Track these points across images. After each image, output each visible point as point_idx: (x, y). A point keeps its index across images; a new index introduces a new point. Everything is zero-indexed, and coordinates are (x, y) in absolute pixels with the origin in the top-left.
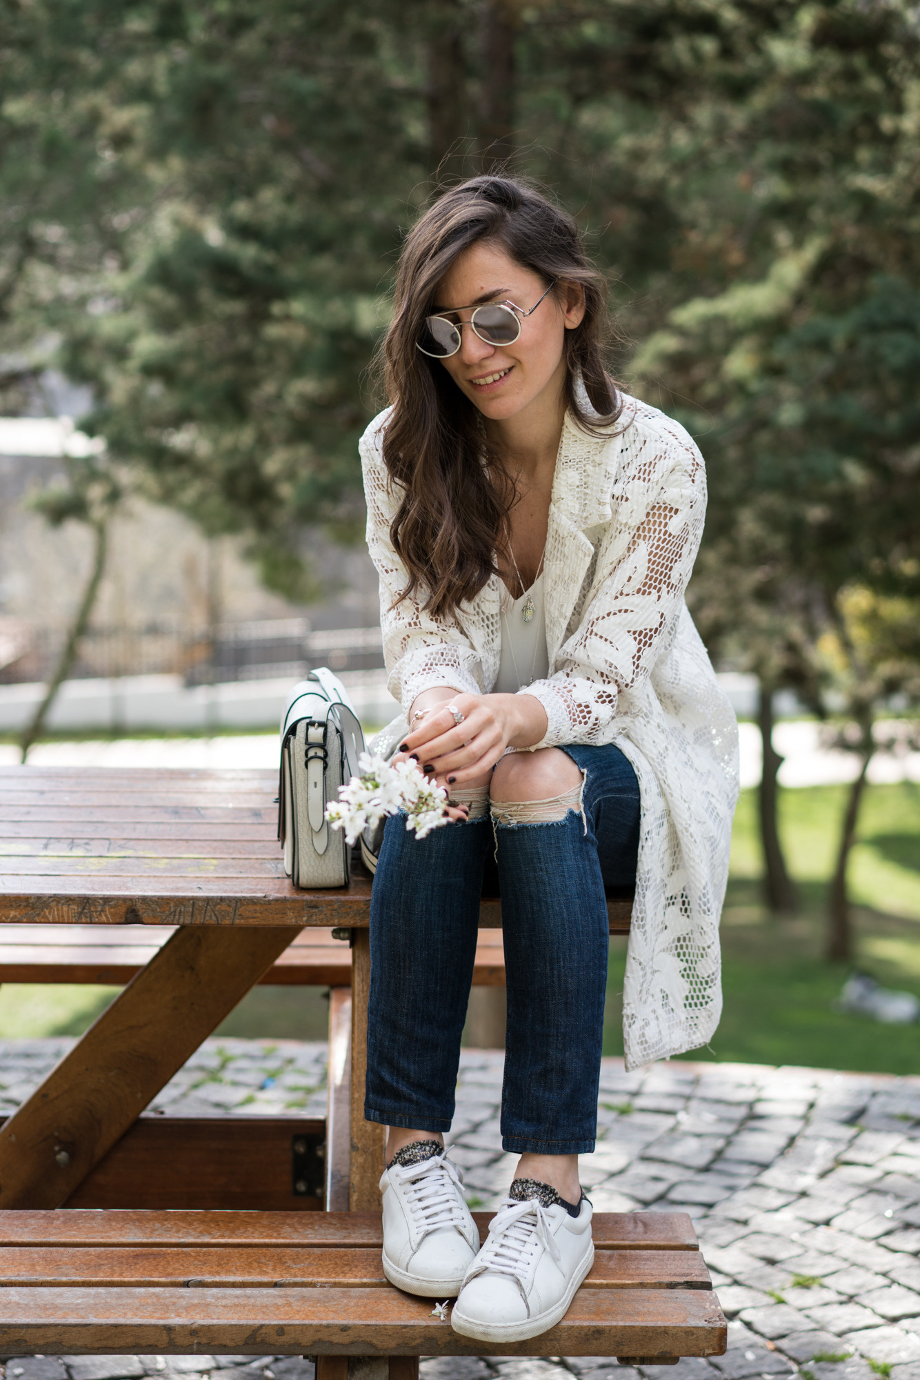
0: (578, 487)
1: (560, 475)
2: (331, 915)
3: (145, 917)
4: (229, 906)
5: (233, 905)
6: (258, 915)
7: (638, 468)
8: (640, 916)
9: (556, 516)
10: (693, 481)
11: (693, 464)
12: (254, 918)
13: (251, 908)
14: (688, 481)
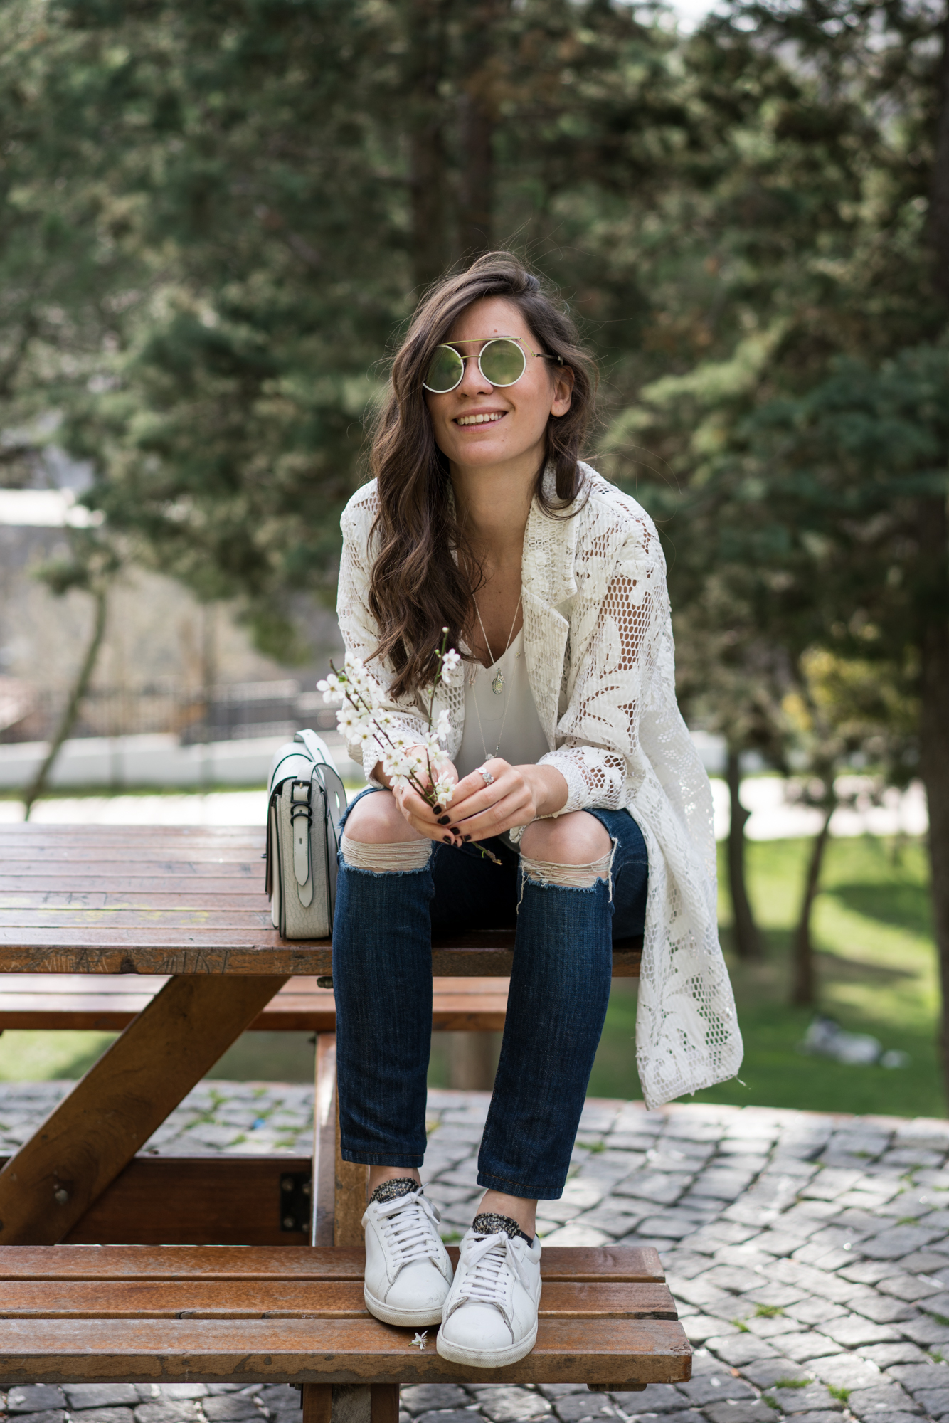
0: (546, 566)
9: (528, 595)
10: (648, 551)
11: (646, 535)
14: (641, 552)
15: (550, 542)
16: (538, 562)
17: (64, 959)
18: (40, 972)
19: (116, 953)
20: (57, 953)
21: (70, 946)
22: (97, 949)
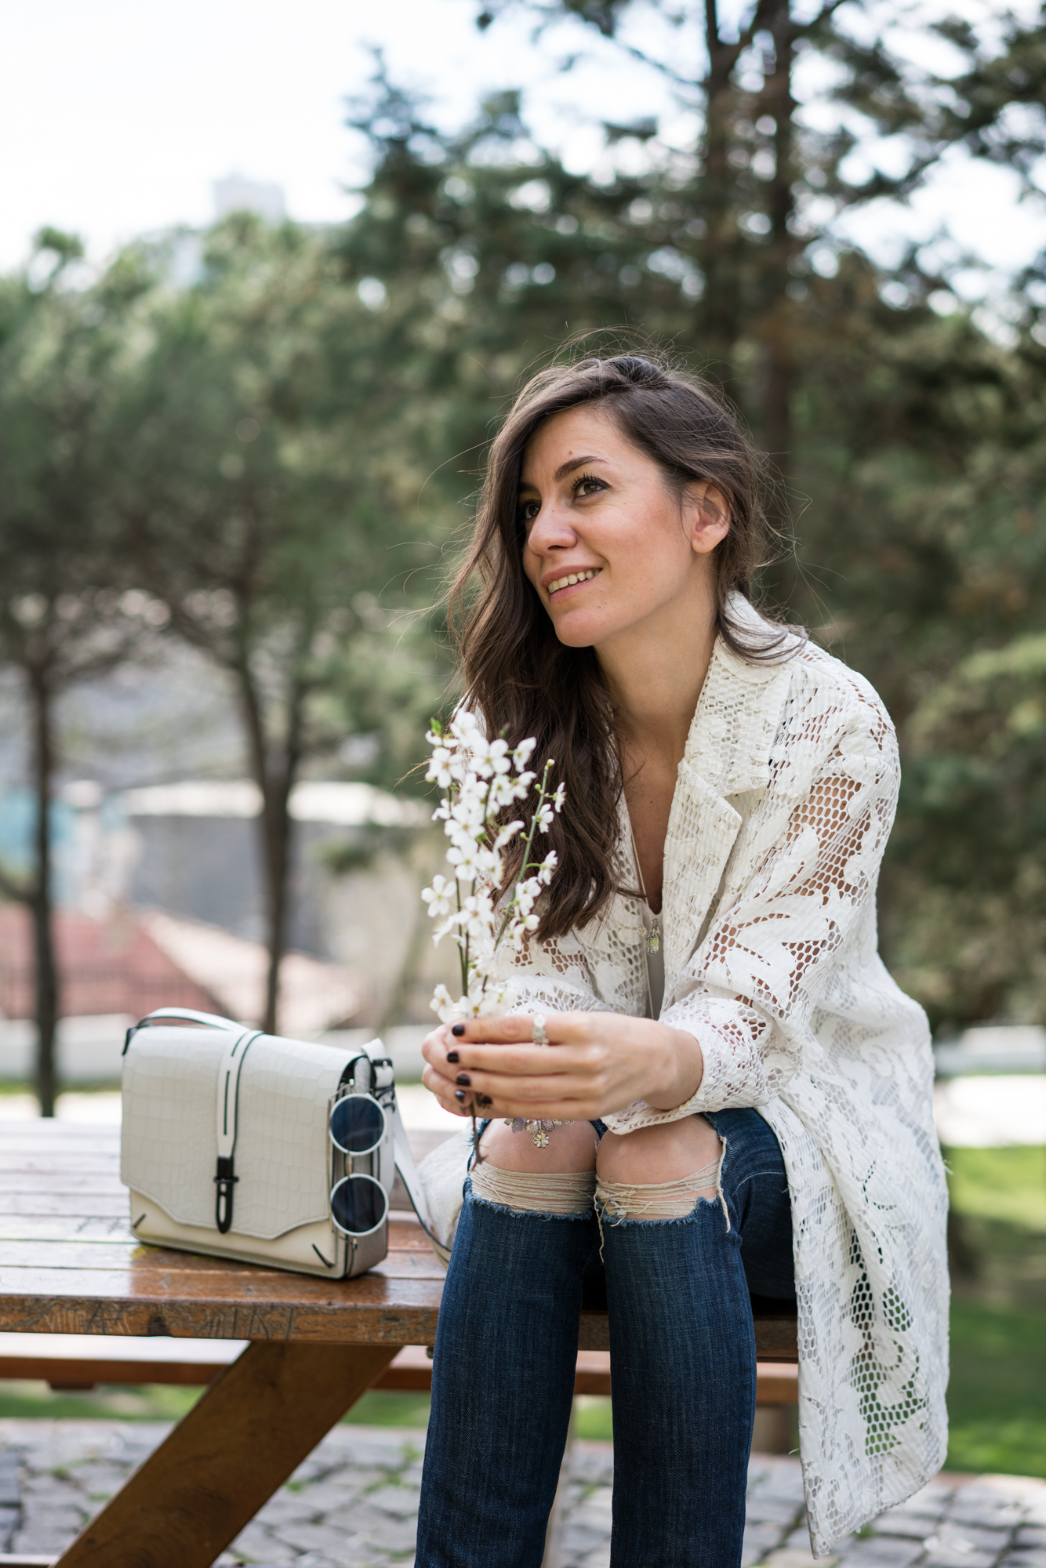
0: (723, 740)
1: (701, 722)
2: (416, 1330)
3: (173, 1327)
4: (283, 1316)
5: (288, 1314)
6: (320, 1328)
7: (806, 724)
8: (810, 1339)
9: (689, 776)
10: (880, 747)
11: (880, 726)
12: (314, 1332)
13: (311, 1318)
14: (873, 747)
15: (735, 708)
16: (713, 731)
17: (71, 1314)
18: (39, 1332)
19: (142, 1308)
20: (62, 1306)
21: (79, 1297)
22: (117, 1303)
